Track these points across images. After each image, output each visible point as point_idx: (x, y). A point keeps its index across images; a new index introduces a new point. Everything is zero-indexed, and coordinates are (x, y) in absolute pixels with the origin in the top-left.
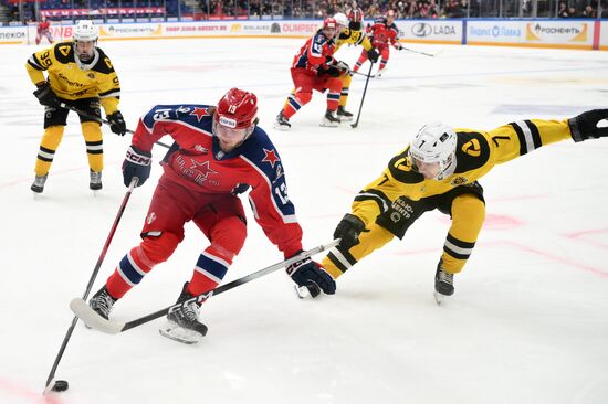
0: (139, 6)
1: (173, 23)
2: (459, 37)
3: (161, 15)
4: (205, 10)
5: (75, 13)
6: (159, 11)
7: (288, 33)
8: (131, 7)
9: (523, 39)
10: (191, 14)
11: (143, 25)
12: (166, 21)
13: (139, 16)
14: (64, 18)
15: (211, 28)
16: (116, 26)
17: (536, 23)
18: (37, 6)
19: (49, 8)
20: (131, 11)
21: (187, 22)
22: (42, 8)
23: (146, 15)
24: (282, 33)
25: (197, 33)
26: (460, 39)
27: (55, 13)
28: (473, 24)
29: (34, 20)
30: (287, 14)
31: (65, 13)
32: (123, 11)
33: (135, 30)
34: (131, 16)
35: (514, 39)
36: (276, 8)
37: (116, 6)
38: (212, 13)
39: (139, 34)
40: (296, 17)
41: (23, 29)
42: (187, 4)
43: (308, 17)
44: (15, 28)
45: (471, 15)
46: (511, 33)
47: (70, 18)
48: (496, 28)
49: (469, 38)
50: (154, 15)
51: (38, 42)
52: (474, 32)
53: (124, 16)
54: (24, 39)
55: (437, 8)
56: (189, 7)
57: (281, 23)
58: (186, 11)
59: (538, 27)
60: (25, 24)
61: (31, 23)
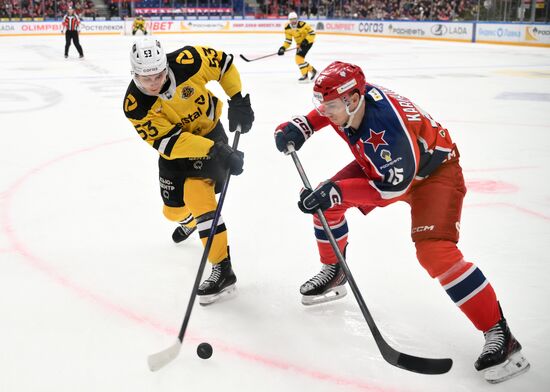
0: (212, 7)
1: (238, 20)
2: (469, 36)
3: (230, 14)
4: (264, 11)
5: (162, 11)
6: (228, 11)
7: (330, 31)
8: (206, 7)
9: (522, 39)
10: (253, 14)
11: (215, 21)
12: (233, 19)
13: (212, 14)
14: (153, 15)
15: (268, 25)
16: (194, 22)
17: (534, 26)
18: (132, 6)
19: (142, 7)
20: (206, 11)
21: (250, 20)
22: (136, 7)
23: (217, 14)
24: (326, 30)
25: (258, 29)
26: (470, 38)
27: (146, 11)
28: (482, 26)
29: (130, 16)
30: (330, 16)
31: (154, 11)
32: (199, 11)
33: (209, 26)
34: (206, 14)
35: (515, 39)
36: (322, 10)
37: (194, 7)
38: (270, 13)
39: (212, 29)
40: (337, 18)
41: (121, 23)
42: (250, 5)
43: (347, 18)
44: (115, 22)
45: (480, 19)
46: (512, 34)
47: (158, 15)
48: (500, 29)
49: (478, 37)
50: (224, 14)
51: (134, 33)
52: (482, 32)
53: (200, 14)
54: (122, 31)
55: (452, 13)
56: (251, 8)
57: (325, 22)
58: (249, 11)
59: (535, 30)
60: (123, 19)
61: (127, 18)
